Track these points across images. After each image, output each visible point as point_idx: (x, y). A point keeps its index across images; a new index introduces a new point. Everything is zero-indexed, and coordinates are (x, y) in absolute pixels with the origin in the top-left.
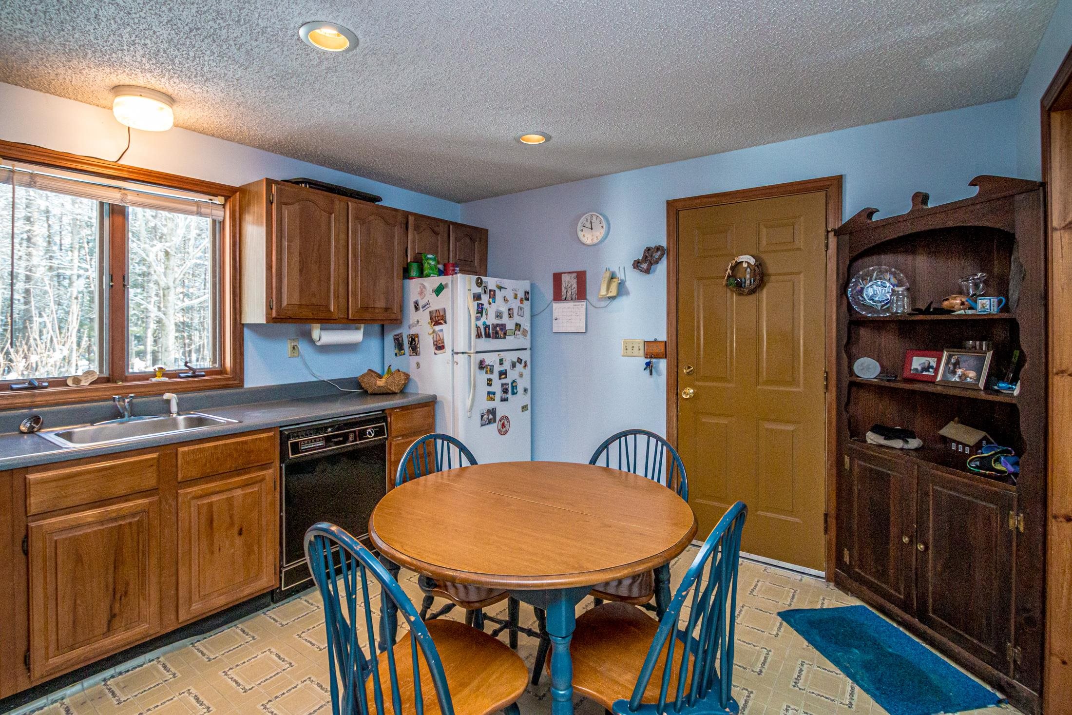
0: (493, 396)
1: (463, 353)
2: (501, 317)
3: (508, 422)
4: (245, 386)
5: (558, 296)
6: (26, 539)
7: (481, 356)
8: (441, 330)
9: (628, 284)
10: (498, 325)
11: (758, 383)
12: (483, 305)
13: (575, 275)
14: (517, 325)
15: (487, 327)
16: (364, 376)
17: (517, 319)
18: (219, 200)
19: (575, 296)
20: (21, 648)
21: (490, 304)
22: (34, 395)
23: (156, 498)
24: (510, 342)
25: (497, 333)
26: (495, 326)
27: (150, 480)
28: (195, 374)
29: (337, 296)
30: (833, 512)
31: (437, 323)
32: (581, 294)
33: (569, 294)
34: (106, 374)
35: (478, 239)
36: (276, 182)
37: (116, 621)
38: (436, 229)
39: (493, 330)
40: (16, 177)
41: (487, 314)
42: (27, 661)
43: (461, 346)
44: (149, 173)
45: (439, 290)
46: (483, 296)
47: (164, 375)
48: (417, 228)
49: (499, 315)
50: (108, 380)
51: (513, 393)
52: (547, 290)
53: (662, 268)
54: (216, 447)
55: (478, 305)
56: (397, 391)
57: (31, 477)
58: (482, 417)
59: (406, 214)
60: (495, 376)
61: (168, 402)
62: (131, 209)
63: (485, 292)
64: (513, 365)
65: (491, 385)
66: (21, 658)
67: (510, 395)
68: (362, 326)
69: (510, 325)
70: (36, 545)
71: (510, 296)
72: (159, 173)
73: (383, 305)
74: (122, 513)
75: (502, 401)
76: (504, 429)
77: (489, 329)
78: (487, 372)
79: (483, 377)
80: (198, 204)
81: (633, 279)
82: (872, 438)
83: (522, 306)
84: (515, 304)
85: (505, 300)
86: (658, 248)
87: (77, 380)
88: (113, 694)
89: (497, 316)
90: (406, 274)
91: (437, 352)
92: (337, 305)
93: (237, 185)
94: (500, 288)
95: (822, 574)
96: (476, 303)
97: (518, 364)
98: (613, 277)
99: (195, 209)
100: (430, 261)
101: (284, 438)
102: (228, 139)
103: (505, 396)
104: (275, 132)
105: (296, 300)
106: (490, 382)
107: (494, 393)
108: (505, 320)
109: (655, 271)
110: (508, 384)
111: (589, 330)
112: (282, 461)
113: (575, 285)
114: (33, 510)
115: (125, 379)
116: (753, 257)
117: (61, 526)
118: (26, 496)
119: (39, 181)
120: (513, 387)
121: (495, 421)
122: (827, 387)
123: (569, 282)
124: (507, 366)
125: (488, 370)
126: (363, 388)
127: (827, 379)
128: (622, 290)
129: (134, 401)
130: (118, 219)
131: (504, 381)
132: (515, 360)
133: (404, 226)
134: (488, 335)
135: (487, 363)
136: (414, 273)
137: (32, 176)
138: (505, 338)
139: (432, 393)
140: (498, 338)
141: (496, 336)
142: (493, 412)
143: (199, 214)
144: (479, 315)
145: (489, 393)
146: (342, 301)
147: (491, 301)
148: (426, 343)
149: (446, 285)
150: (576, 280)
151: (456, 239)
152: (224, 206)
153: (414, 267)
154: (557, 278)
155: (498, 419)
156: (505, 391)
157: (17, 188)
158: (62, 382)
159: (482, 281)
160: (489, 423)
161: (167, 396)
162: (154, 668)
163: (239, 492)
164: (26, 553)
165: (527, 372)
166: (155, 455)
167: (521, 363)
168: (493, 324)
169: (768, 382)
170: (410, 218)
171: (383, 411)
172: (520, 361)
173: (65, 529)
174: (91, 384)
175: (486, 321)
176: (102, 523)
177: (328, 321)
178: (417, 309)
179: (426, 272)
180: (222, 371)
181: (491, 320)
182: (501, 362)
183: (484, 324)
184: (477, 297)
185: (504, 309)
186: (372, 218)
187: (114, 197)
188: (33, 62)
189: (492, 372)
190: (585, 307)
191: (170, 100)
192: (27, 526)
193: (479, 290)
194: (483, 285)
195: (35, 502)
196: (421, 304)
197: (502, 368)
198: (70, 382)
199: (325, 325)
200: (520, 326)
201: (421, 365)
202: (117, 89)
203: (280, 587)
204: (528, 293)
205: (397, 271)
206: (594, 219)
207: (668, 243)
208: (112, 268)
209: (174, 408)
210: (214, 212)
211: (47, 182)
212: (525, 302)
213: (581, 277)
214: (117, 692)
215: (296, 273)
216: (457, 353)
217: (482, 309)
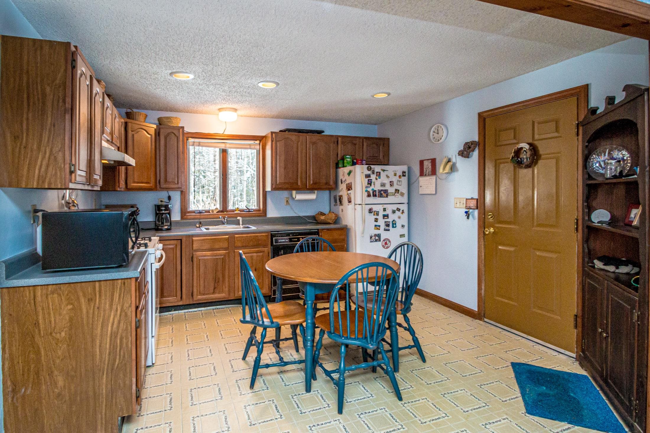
0: (378, 227)
1: (359, 204)
2: (384, 186)
3: (390, 242)
4: (267, 216)
5: (422, 174)
6: (192, 258)
7: (370, 206)
8: (350, 193)
9: (458, 165)
10: (382, 190)
11: (533, 226)
12: (371, 180)
13: (430, 161)
14: (396, 190)
15: (374, 191)
16: (316, 215)
17: (396, 187)
18: (258, 142)
19: (430, 173)
20: (191, 292)
21: (377, 179)
22: (201, 215)
23: (227, 251)
24: (390, 199)
25: (381, 194)
26: (380, 191)
27: (226, 245)
28: (249, 211)
29: (301, 178)
30: (580, 314)
31: (349, 190)
32: (434, 172)
33: (427, 172)
34: (221, 209)
35: (382, 144)
36: (275, 133)
37: (216, 289)
38: (354, 142)
39: (378, 192)
40: (195, 144)
41: (374, 185)
42: (192, 295)
43: (359, 201)
44: (233, 136)
45: (349, 173)
46: (372, 175)
47: (239, 211)
48: (343, 143)
49: (383, 185)
50: (222, 211)
51: (393, 227)
52: (416, 169)
53: (476, 154)
54: (247, 236)
55: (368, 180)
56: (331, 222)
57: (194, 238)
58: (371, 237)
59: (337, 137)
60: (380, 217)
61: (239, 220)
62: (229, 150)
63: (373, 173)
64: (394, 212)
65: (377, 222)
66: (191, 294)
67: (391, 228)
68: (316, 192)
69: (391, 190)
70: (195, 259)
71: (391, 174)
72: (236, 135)
73: (325, 182)
74: (218, 254)
75: (385, 230)
76: (387, 246)
77: (376, 193)
78: (374, 215)
79: (372, 217)
80: (250, 145)
81: (460, 162)
82: (598, 264)
83: (400, 179)
84: (395, 179)
85: (388, 177)
86: (473, 143)
87: (213, 211)
88: (214, 313)
89: (382, 186)
90: (337, 167)
91: (349, 204)
92: (302, 181)
93: (264, 135)
94: (384, 170)
95: (574, 355)
96: (367, 179)
97: (397, 212)
98: (449, 161)
99: (249, 147)
100: (348, 159)
101: (272, 236)
102: (260, 117)
103: (387, 228)
104: (275, 112)
105: (283, 181)
106: (376, 220)
107: (379, 226)
108: (387, 187)
109: (472, 156)
110: (389, 222)
111: (438, 193)
112: (271, 245)
113: (430, 167)
114: (194, 249)
115: (227, 211)
116: (528, 144)
117: (202, 255)
118: (193, 244)
119: (201, 144)
120: (393, 224)
121: (380, 241)
122: (577, 229)
123: (427, 165)
124: (389, 212)
125: (375, 213)
126: (316, 221)
127: (577, 223)
128: (453, 169)
129: (228, 219)
130: (225, 153)
131: (387, 220)
132: (395, 209)
133: (336, 143)
134: (375, 195)
135: (374, 210)
136: (340, 166)
137: (199, 143)
138: (387, 197)
139: (346, 224)
140: (382, 197)
141: (381, 196)
142: (379, 236)
143: (250, 148)
144: (369, 185)
145: (376, 226)
146: (304, 180)
147: (377, 177)
148: (345, 200)
149: (352, 171)
150: (430, 164)
151: (367, 145)
152: (260, 144)
153: (341, 162)
154: (422, 163)
155: (382, 240)
156: (388, 225)
157: (196, 147)
158: (208, 211)
159: (371, 168)
160: (376, 241)
161: (238, 218)
162: (227, 310)
163: (255, 254)
164: (192, 261)
165: (405, 216)
166: (227, 237)
167: (399, 211)
168: (378, 190)
169: (539, 225)
170: (339, 139)
171: (318, 230)
172: (398, 210)
173: (202, 256)
174: (217, 212)
175: (373, 188)
176: (212, 256)
177: (299, 189)
178: (342, 183)
179: (345, 165)
180: (259, 210)
181: (377, 187)
182: (385, 210)
183: (372, 190)
184: (368, 176)
185: (387, 181)
186: (318, 141)
187: (223, 146)
188: (196, 107)
189: (378, 214)
190: (435, 179)
191: (235, 110)
192: (193, 254)
193: (369, 172)
194: (372, 170)
195: (195, 246)
196: (343, 180)
197: (385, 213)
198: (211, 212)
199: (298, 191)
200: (399, 191)
201: (344, 210)
202: (220, 110)
203: (271, 296)
204: (405, 172)
205: (332, 165)
206: (440, 127)
207: (479, 138)
208: (223, 172)
209: (241, 223)
210: (256, 147)
211: (203, 144)
212: (403, 178)
213: (433, 161)
214: (215, 313)
215: (283, 170)
216: (356, 204)
217: (371, 182)
